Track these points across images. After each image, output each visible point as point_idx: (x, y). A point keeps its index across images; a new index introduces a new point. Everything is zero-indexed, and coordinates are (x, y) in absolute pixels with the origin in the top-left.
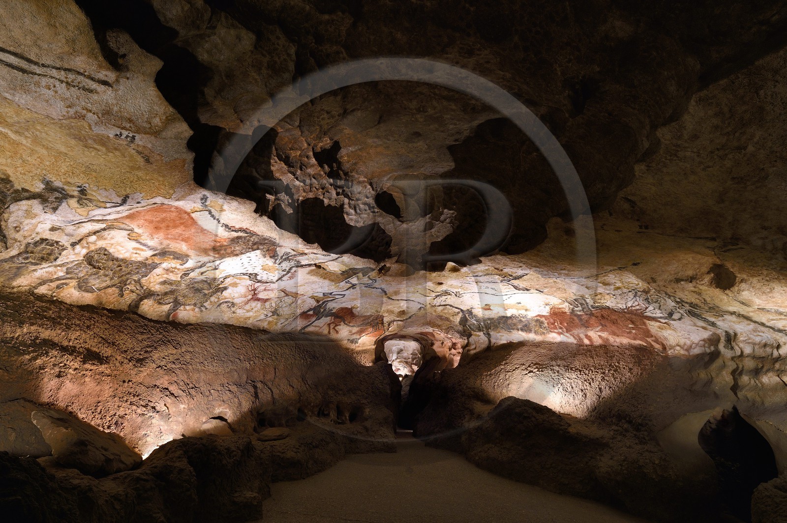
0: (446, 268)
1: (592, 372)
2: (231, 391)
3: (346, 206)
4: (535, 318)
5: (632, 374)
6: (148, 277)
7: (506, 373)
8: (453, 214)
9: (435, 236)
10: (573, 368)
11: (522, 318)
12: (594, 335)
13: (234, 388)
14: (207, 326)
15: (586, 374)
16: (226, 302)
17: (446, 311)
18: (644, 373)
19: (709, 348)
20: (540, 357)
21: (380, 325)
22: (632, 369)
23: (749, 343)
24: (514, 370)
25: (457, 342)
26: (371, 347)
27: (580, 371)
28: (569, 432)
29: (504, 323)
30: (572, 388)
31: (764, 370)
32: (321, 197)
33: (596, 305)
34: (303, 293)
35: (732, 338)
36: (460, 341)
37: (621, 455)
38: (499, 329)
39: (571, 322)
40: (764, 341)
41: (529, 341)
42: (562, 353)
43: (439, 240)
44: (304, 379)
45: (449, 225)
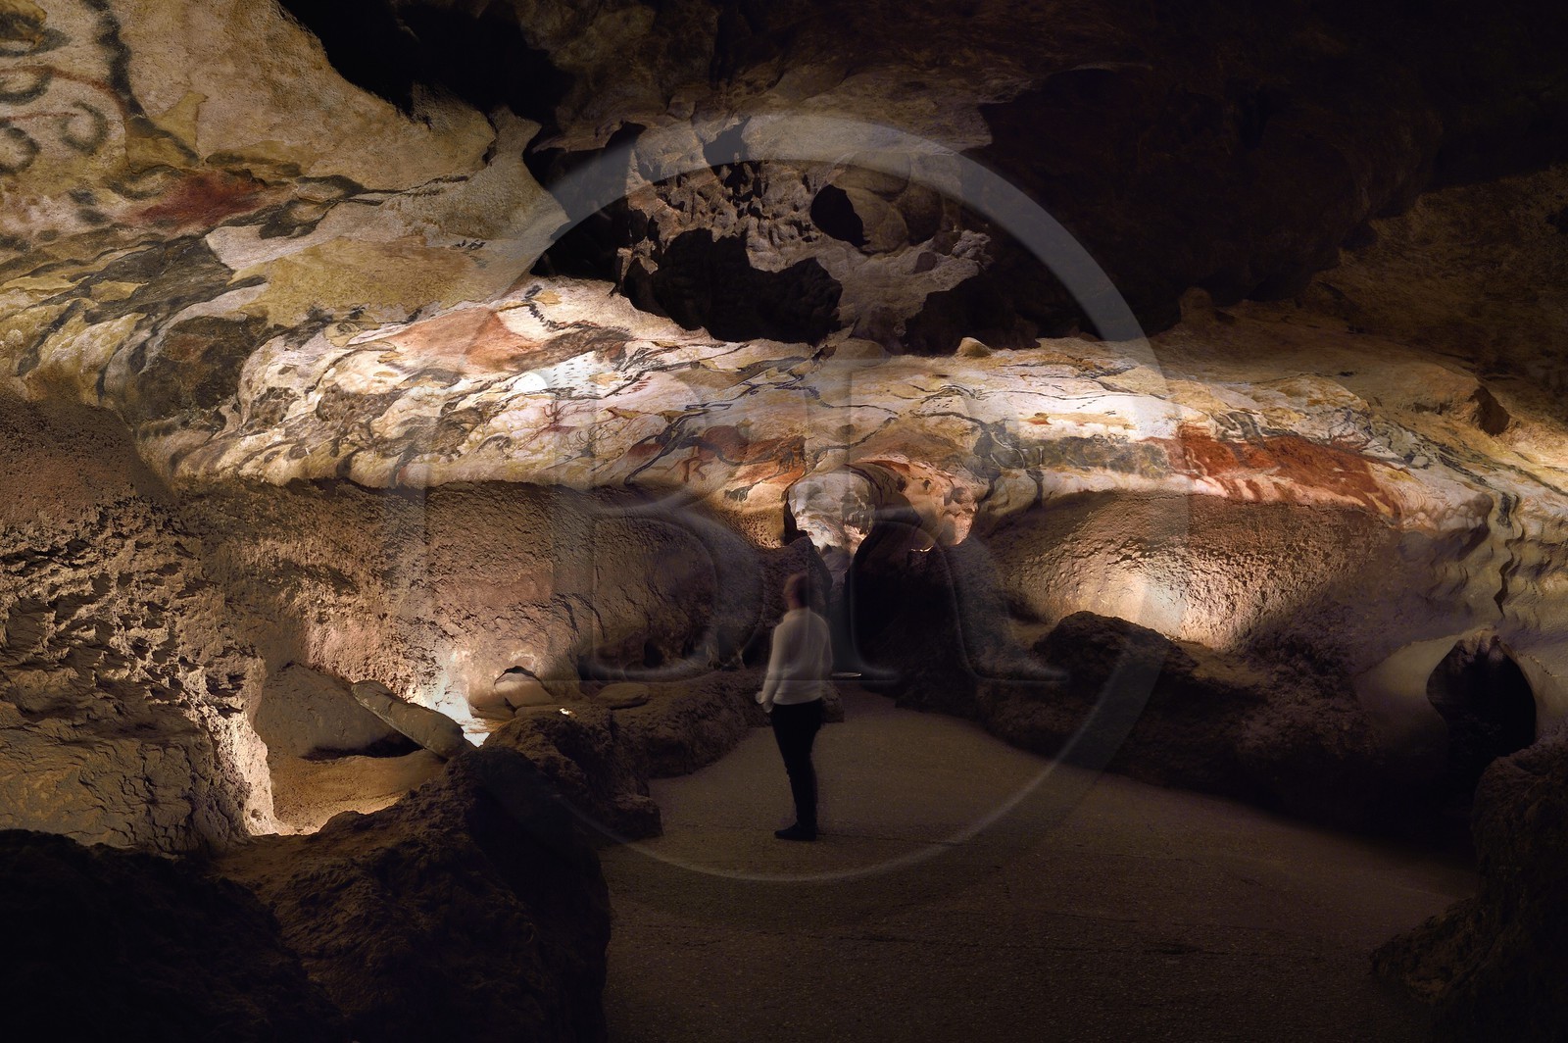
0: (960, 349)
1: (1252, 560)
2: (528, 618)
3: (754, 233)
4: (1144, 444)
5: (1327, 564)
6: (384, 416)
7: (1075, 560)
8: (982, 240)
9: (938, 282)
10: (1213, 550)
11: (1115, 444)
12: (1266, 482)
13: (533, 612)
14: (460, 490)
15: (1238, 564)
16: (495, 439)
17: (946, 426)
18: (1351, 564)
19: (1474, 519)
20: (1148, 525)
21: (797, 458)
22: (1330, 555)
23: (1537, 517)
24: (1092, 553)
25: (963, 486)
26: (775, 505)
27: (1228, 557)
28: (1193, 678)
29: (1075, 452)
30: (1209, 591)
31: (1551, 567)
32: (708, 227)
33: (1273, 427)
34: (648, 409)
35: (1512, 506)
36: (972, 487)
37: (1285, 716)
38: (1063, 465)
39: (1220, 455)
40: (1561, 516)
41: (1126, 490)
42: (1196, 518)
43: (947, 289)
44: (651, 586)
45: (970, 261)
